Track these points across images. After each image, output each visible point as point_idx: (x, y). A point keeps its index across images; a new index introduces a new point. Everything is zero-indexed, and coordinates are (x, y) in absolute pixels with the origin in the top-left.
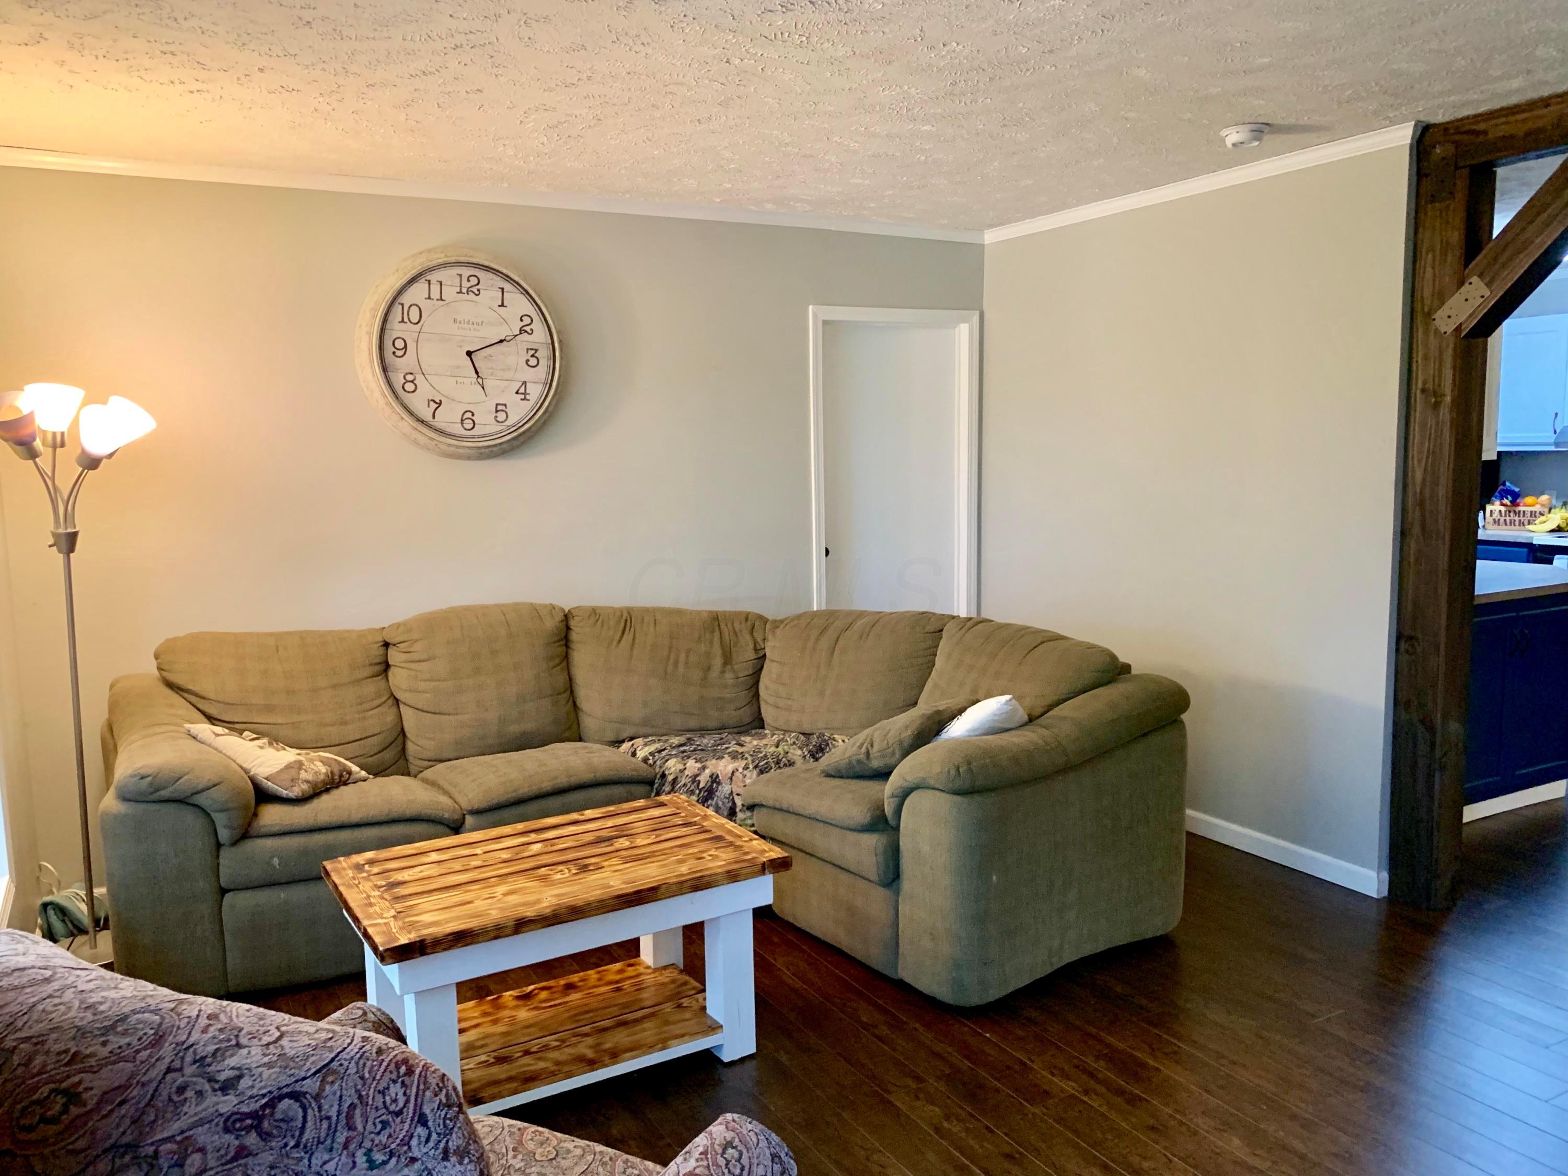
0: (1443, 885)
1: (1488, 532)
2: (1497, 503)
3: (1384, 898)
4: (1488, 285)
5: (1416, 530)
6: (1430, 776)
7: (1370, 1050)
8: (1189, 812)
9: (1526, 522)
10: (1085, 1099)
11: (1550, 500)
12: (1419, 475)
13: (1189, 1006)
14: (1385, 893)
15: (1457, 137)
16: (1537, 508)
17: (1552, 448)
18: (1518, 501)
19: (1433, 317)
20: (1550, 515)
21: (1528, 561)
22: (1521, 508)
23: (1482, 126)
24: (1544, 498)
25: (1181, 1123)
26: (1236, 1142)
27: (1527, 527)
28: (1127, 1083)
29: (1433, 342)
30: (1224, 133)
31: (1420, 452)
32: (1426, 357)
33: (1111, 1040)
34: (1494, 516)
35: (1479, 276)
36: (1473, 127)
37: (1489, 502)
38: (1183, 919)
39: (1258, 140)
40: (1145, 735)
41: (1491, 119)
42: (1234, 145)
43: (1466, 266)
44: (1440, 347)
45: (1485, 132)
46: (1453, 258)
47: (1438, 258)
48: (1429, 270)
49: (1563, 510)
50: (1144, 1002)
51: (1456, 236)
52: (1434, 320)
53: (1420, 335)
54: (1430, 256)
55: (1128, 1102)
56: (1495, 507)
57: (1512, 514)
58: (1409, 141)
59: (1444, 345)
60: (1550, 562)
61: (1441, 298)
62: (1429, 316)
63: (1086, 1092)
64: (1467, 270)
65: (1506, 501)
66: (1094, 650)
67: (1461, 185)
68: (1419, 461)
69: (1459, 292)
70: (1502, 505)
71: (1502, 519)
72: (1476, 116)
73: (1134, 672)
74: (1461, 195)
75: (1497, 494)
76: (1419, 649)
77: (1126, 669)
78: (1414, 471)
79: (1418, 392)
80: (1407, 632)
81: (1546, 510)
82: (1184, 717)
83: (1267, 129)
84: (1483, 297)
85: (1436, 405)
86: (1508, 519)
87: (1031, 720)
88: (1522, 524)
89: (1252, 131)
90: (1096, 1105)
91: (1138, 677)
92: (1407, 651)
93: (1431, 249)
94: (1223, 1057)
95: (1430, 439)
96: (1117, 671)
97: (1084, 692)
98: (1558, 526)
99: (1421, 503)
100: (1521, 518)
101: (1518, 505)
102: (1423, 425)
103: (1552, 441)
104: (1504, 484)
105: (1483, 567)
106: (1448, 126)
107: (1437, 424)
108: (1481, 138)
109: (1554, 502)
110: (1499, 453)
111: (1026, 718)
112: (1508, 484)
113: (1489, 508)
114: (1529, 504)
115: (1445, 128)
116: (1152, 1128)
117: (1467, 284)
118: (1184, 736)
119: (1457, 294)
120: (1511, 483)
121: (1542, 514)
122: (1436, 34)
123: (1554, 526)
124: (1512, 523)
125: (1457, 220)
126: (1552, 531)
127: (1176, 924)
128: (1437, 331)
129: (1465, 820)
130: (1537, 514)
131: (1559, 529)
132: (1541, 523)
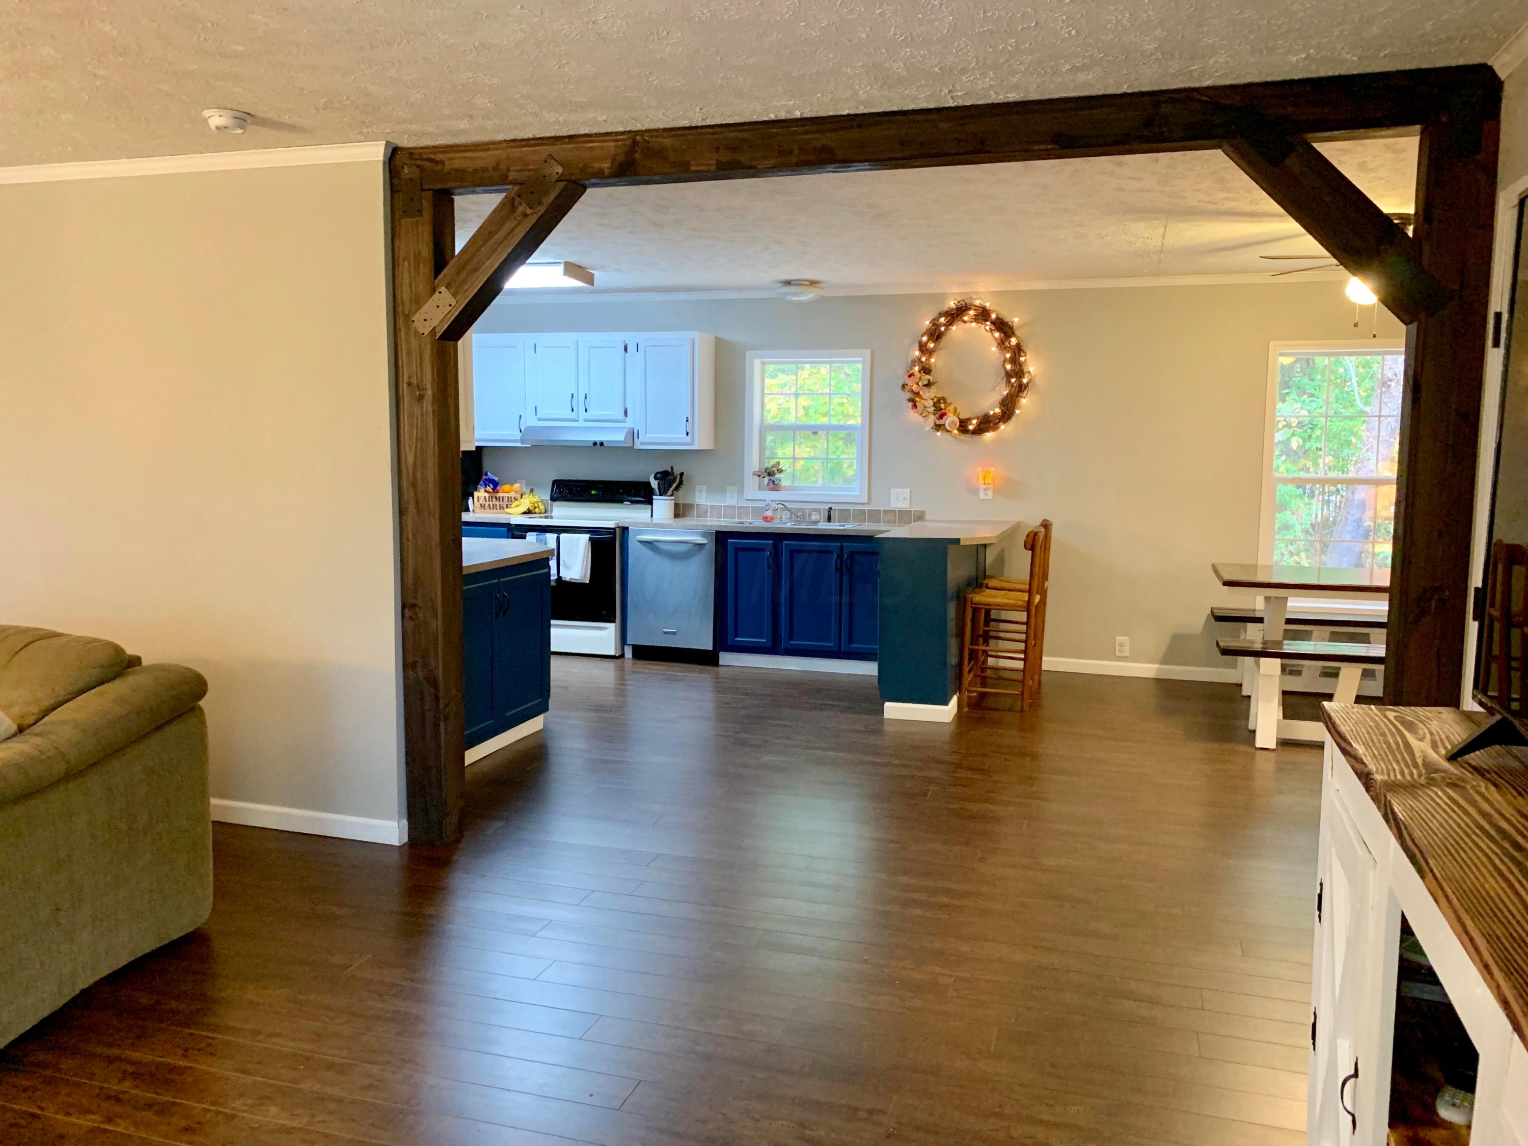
0: (452, 820)
1: (477, 515)
2: (482, 490)
3: (404, 844)
4: (455, 295)
5: (412, 508)
6: (436, 727)
7: (397, 982)
8: (214, 801)
9: (505, 506)
10: (108, 1127)
11: (521, 487)
12: (411, 459)
13: (223, 994)
14: (406, 839)
15: (419, 162)
16: (512, 494)
17: (519, 445)
18: (498, 488)
19: (413, 319)
20: (522, 500)
21: (508, 538)
22: (500, 495)
23: (440, 157)
24: (517, 486)
25: (218, 1113)
26: (273, 1110)
27: (506, 510)
28: (158, 1094)
29: (414, 343)
30: (206, 113)
31: (410, 439)
32: (409, 353)
33: (136, 1055)
34: (481, 501)
35: (446, 288)
36: (433, 157)
37: (476, 490)
38: (214, 910)
39: (242, 129)
40: (159, 728)
41: (448, 152)
42: (218, 128)
43: (436, 277)
44: (420, 346)
45: (442, 162)
46: (426, 269)
47: (412, 266)
48: (406, 275)
49: (531, 496)
50: (174, 1004)
51: (426, 250)
52: (413, 321)
53: (403, 335)
54: (406, 263)
55: (160, 1113)
56: (481, 494)
57: (494, 500)
58: (382, 159)
59: (423, 345)
60: (524, 538)
61: (418, 302)
62: (408, 318)
63: (109, 1120)
64: (437, 281)
65: (488, 489)
66: (94, 644)
67: (427, 205)
68: (410, 447)
69: (432, 298)
70: (486, 491)
71: (487, 504)
72: (435, 147)
73: (144, 663)
74: (427, 215)
75: (481, 482)
76: (421, 615)
77: (134, 662)
78: (406, 458)
79: (405, 385)
80: (411, 600)
81: (519, 496)
82: (202, 703)
83: (250, 120)
84: (450, 305)
85: (421, 398)
86: (491, 504)
87: (21, 730)
88: (501, 508)
89: (235, 118)
90: (120, 1129)
91: (151, 668)
92: (411, 618)
93: (407, 258)
94: (259, 1033)
95: (417, 427)
96: (125, 664)
97: (85, 692)
98: (528, 509)
99: (414, 485)
100: (501, 503)
101: (498, 492)
102: (411, 415)
103: (519, 438)
104: (486, 474)
105: (468, 543)
106: (413, 151)
107: (422, 415)
108: (440, 167)
109: (524, 490)
110: (477, 447)
111: (14, 728)
112: (489, 473)
113: (476, 494)
114: (506, 491)
115: (411, 153)
116: (187, 1129)
117: (437, 293)
118: (203, 723)
119: (431, 300)
120: (492, 474)
121: (516, 499)
122: (393, 64)
123: (525, 509)
124: (494, 507)
125: (426, 234)
126: (524, 513)
127: (206, 916)
128: (416, 332)
129: (466, 764)
130: (513, 499)
131: (529, 512)
132: (516, 507)
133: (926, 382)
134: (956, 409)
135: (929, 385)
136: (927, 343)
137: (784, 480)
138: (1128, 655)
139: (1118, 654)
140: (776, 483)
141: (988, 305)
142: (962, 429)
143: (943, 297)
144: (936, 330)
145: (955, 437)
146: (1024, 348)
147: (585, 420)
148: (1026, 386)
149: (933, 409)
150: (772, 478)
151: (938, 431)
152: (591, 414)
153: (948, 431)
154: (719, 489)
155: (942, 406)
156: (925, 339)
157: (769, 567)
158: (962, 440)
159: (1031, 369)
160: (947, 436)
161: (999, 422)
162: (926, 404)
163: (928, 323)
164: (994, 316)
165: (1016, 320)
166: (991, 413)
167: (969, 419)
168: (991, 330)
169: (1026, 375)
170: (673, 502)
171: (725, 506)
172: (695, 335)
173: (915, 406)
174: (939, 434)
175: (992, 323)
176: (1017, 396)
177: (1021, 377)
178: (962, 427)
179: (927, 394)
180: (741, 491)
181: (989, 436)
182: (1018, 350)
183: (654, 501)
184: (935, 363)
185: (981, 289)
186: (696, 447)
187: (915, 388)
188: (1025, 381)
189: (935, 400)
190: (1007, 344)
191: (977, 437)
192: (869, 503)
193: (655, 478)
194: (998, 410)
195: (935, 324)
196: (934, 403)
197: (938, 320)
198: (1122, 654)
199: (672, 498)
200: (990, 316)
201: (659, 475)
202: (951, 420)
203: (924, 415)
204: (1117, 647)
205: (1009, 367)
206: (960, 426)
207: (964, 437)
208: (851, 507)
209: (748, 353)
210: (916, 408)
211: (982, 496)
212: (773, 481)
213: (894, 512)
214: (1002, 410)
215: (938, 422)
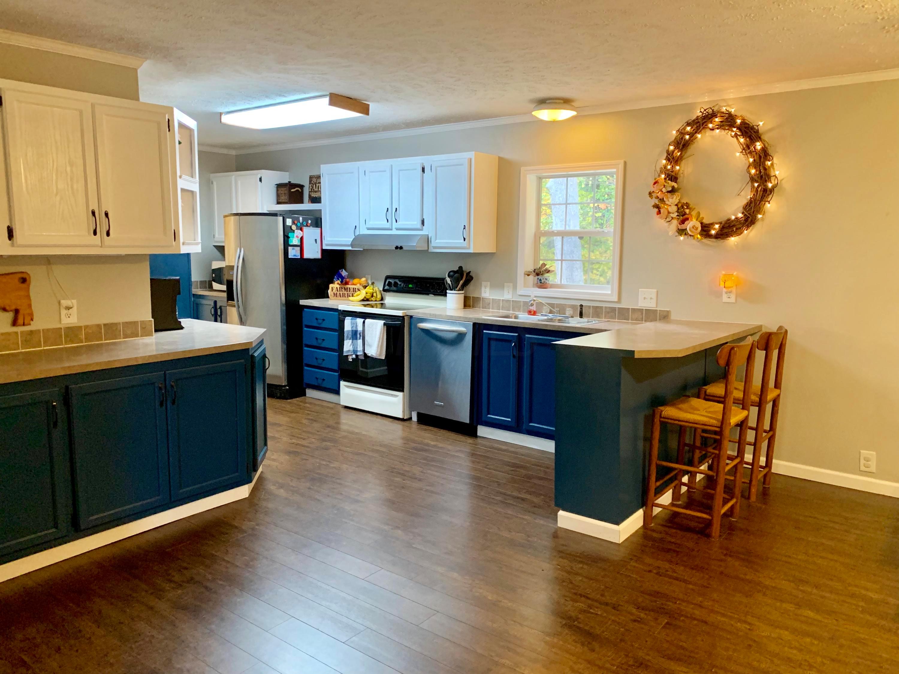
2: (335, 283)
9: (351, 295)
11: (366, 281)
16: (358, 286)
17: (350, 248)
18: (345, 281)
20: (363, 291)
22: (349, 286)
24: (364, 280)
34: (334, 291)
37: (331, 282)
57: (343, 290)
70: (337, 284)
71: (338, 293)
75: (336, 277)
81: (362, 287)
86: (341, 293)
88: (349, 296)
98: (365, 297)
100: (348, 292)
101: (346, 284)
103: (350, 243)
113: (333, 285)
114: (354, 283)
121: (359, 290)
124: (344, 295)
126: (362, 301)
130: (357, 290)
131: (366, 300)
132: (357, 296)
133: (670, 189)
134: (699, 213)
135: (673, 191)
136: (673, 152)
137: (551, 278)
138: (874, 471)
139: (863, 468)
140: (543, 281)
141: (733, 111)
142: (705, 233)
143: (690, 107)
144: (682, 139)
145: (699, 241)
146: (770, 151)
147: (397, 229)
148: (772, 190)
149: (676, 214)
150: (539, 277)
151: (681, 235)
152: (400, 224)
153: (690, 235)
154: (498, 285)
155: (687, 211)
156: (672, 148)
157: (514, 356)
158: (707, 245)
159: (777, 173)
160: (690, 240)
161: (743, 226)
162: (670, 209)
163: (674, 132)
164: (739, 121)
165: (761, 124)
166: (733, 218)
167: (712, 224)
168: (736, 135)
169: (773, 179)
170: (463, 295)
171: (503, 300)
172: (471, 155)
173: (659, 213)
174: (682, 238)
175: (739, 128)
176: (761, 201)
177: (766, 181)
178: (705, 231)
179: (670, 200)
180: (515, 288)
181: (733, 240)
182: (765, 154)
183: (448, 294)
184: (679, 170)
185: (731, 95)
186: (471, 251)
187: (660, 195)
188: (770, 185)
189: (680, 205)
190: (752, 148)
191: (720, 242)
192: (619, 301)
193: (449, 276)
194: (740, 215)
195: (682, 133)
196: (678, 209)
197: (685, 130)
198: (867, 470)
199: (463, 292)
200: (735, 123)
201: (452, 273)
202: (692, 224)
203: (668, 219)
204: (862, 462)
205: (753, 171)
206: (703, 230)
207: (706, 241)
208: (604, 305)
209: (523, 169)
210: (660, 213)
211: (725, 298)
212: (540, 280)
213: (641, 310)
214: (745, 215)
215: (681, 227)
